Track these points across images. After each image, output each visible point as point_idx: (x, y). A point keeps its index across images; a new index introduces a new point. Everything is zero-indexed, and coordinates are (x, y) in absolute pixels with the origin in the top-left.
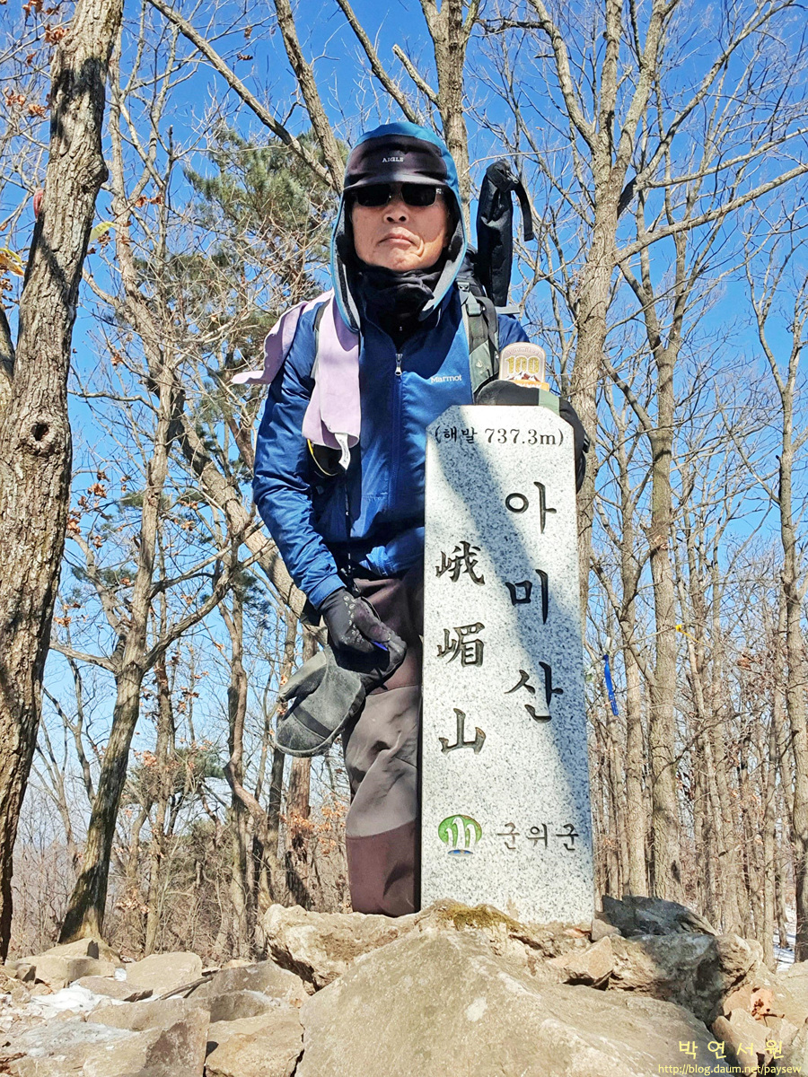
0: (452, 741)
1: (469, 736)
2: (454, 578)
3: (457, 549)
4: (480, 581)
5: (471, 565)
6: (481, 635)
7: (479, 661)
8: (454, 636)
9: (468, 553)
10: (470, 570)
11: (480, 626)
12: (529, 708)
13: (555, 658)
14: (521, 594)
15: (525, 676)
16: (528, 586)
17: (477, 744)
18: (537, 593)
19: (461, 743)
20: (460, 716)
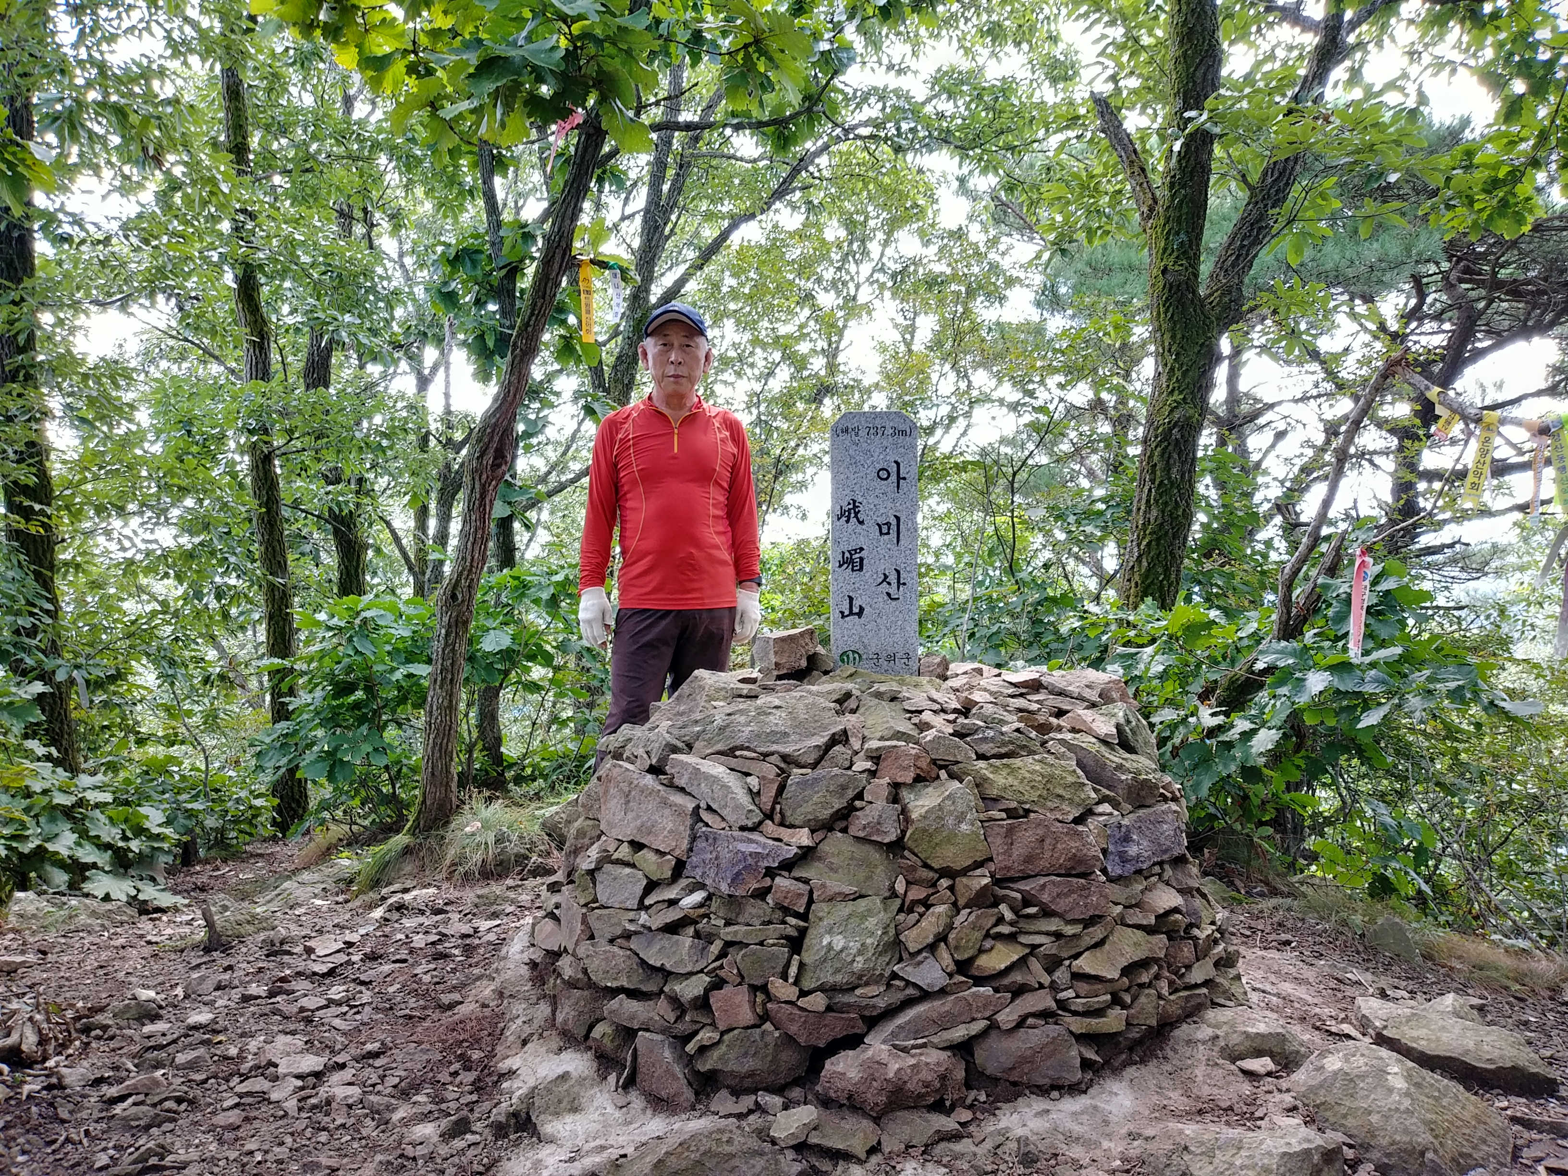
0: (847, 613)
1: (856, 610)
2: (847, 521)
3: (849, 504)
4: (861, 523)
5: (856, 514)
6: (863, 554)
7: (861, 569)
8: (847, 555)
9: (855, 507)
10: (856, 516)
11: (862, 549)
12: (888, 594)
14: (885, 530)
15: (886, 577)
16: (888, 524)
17: (860, 614)
18: (894, 528)
19: (851, 613)
20: (851, 599)
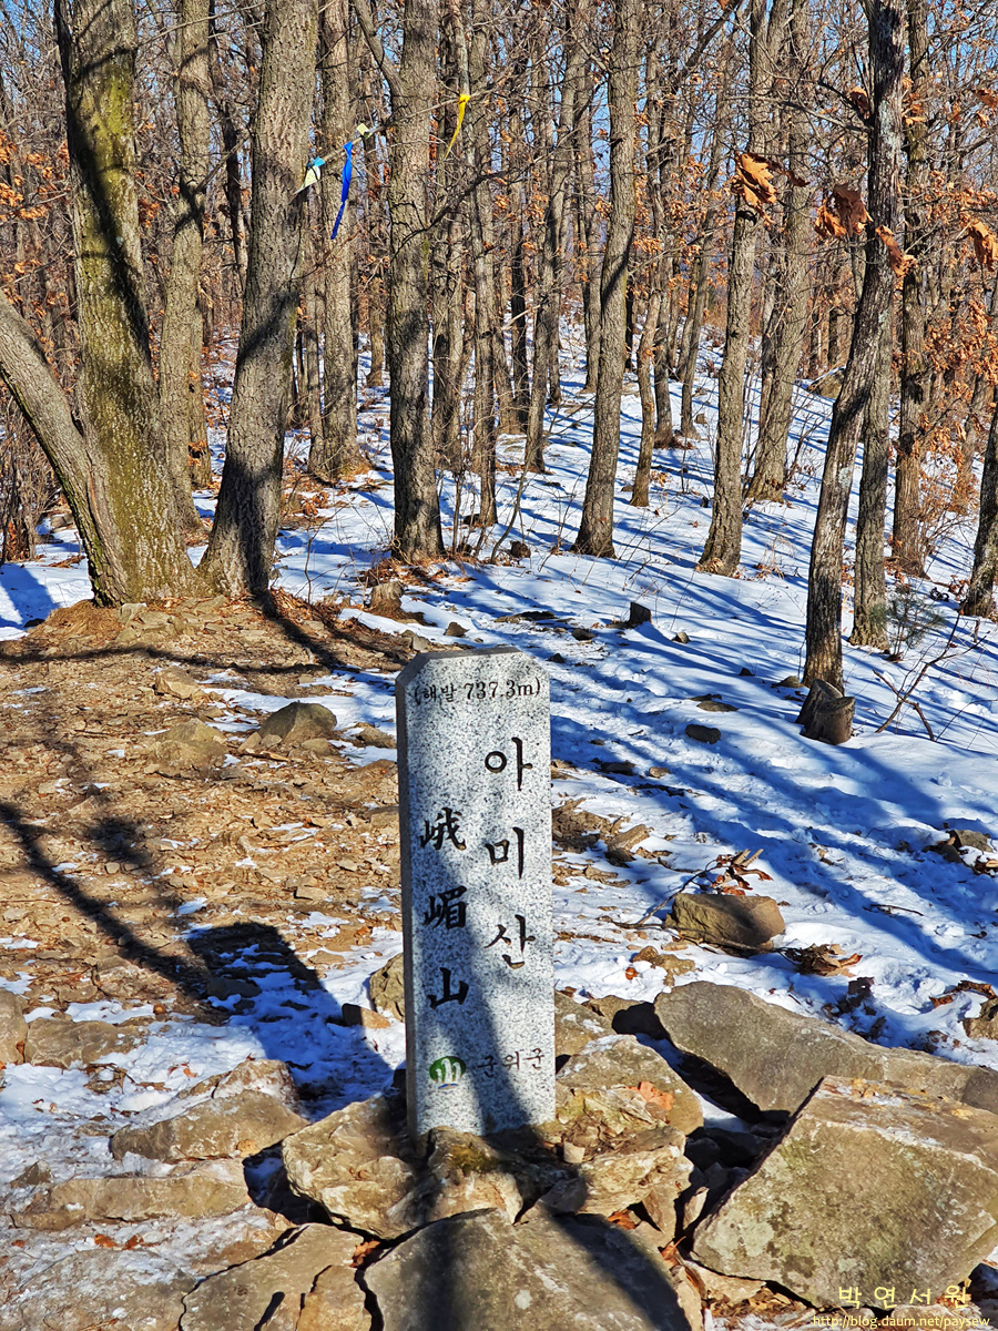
0: (440, 996)
1: (454, 990)
2: (438, 846)
3: (440, 816)
4: (461, 846)
5: (453, 832)
6: (463, 898)
7: (462, 923)
8: (439, 901)
9: (450, 821)
10: (452, 837)
11: (462, 889)
12: (507, 958)
13: (528, 909)
14: (499, 853)
15: (502, 930)
16: (506, 844)
17: (461, 997)
18: (513, 850)
19: (447, 997)
20: (446, 973)
